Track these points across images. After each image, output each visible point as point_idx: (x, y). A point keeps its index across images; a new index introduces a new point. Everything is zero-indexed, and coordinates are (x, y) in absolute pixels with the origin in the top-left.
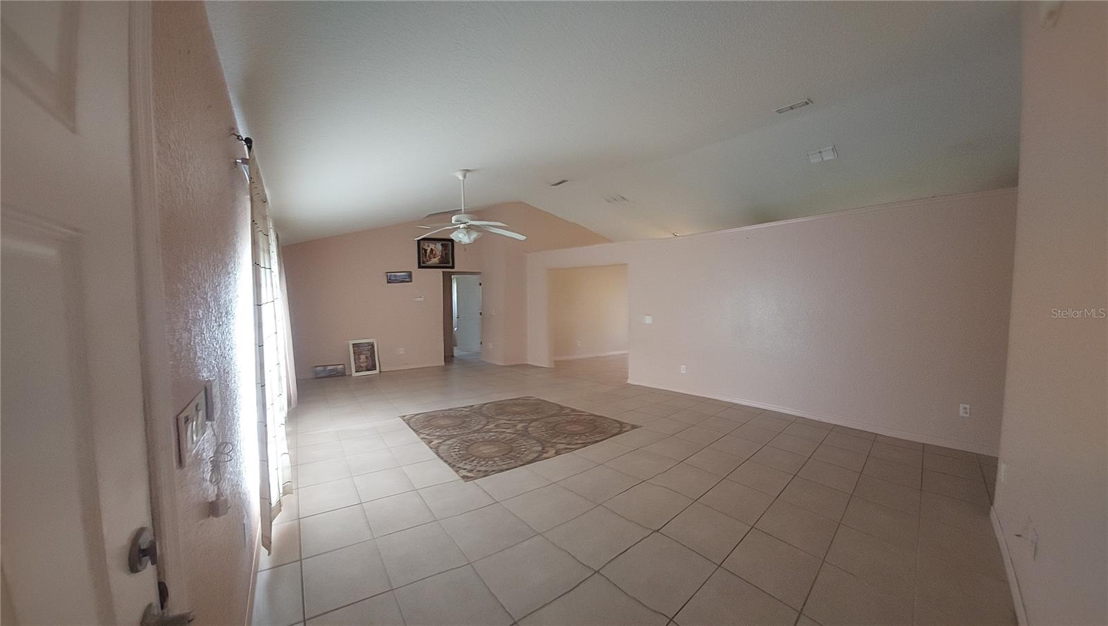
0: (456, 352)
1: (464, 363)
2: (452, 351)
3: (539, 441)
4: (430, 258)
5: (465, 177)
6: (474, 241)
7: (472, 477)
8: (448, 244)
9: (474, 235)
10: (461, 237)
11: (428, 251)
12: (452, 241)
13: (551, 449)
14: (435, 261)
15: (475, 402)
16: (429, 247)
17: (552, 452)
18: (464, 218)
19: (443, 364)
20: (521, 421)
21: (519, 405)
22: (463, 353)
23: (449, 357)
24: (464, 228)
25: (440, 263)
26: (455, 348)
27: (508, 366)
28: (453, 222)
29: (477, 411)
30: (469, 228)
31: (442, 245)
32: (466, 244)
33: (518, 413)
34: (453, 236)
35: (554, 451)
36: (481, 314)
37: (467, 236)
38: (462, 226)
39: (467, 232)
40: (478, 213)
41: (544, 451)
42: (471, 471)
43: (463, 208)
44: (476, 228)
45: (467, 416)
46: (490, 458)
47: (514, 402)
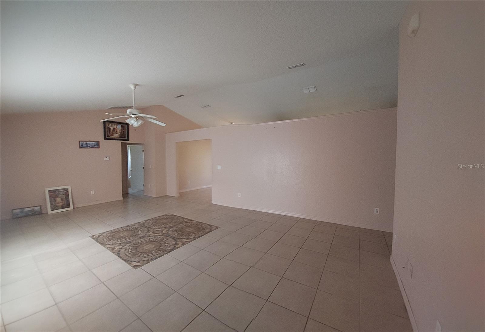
0: (130, 191)
1: (135, 197)
2: (127, 190)
3: (174, 239)
4: (113, 134)
5: (135, 88)
6: (140, 126)
7: (139, 265)
8: (125, 126)
9: (140, 122)
10: (133, 122)
11: (112, 129)
12: (127, 124)
13: (179, 242)
14: (116, 136)
15: (141, 219)
16: (112, 127)
17: (180, 244)
18: (135, 111)
19: (122, 198)
20: (165, 228)
21: (164, 219)
22: (135, 191)
23: (125, 194)
24: (135, 117)
25: (120, 137)
26: (129, 188)
27: (159, 197)
28: (128, 113)
29: (142, 225)
30: (137, 118)
31: (121, 126)
32: (135, 127)
33: (164, 224)
34: (128, 121)
35: (181, 244)
36: (144, 167)
37: (136, 122)
38: (133, 116)
39: (136, 120)
40: (143, 110)
41: (176, 244)
42: (139, 262)
43: (134, 106)
44: (142, 118)
45: (136, 229)
46: (150, 252)
47: (162, 218)
